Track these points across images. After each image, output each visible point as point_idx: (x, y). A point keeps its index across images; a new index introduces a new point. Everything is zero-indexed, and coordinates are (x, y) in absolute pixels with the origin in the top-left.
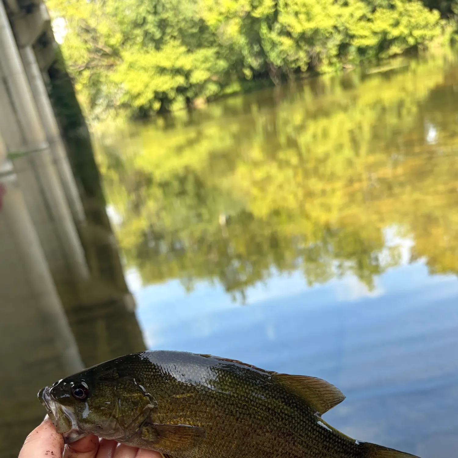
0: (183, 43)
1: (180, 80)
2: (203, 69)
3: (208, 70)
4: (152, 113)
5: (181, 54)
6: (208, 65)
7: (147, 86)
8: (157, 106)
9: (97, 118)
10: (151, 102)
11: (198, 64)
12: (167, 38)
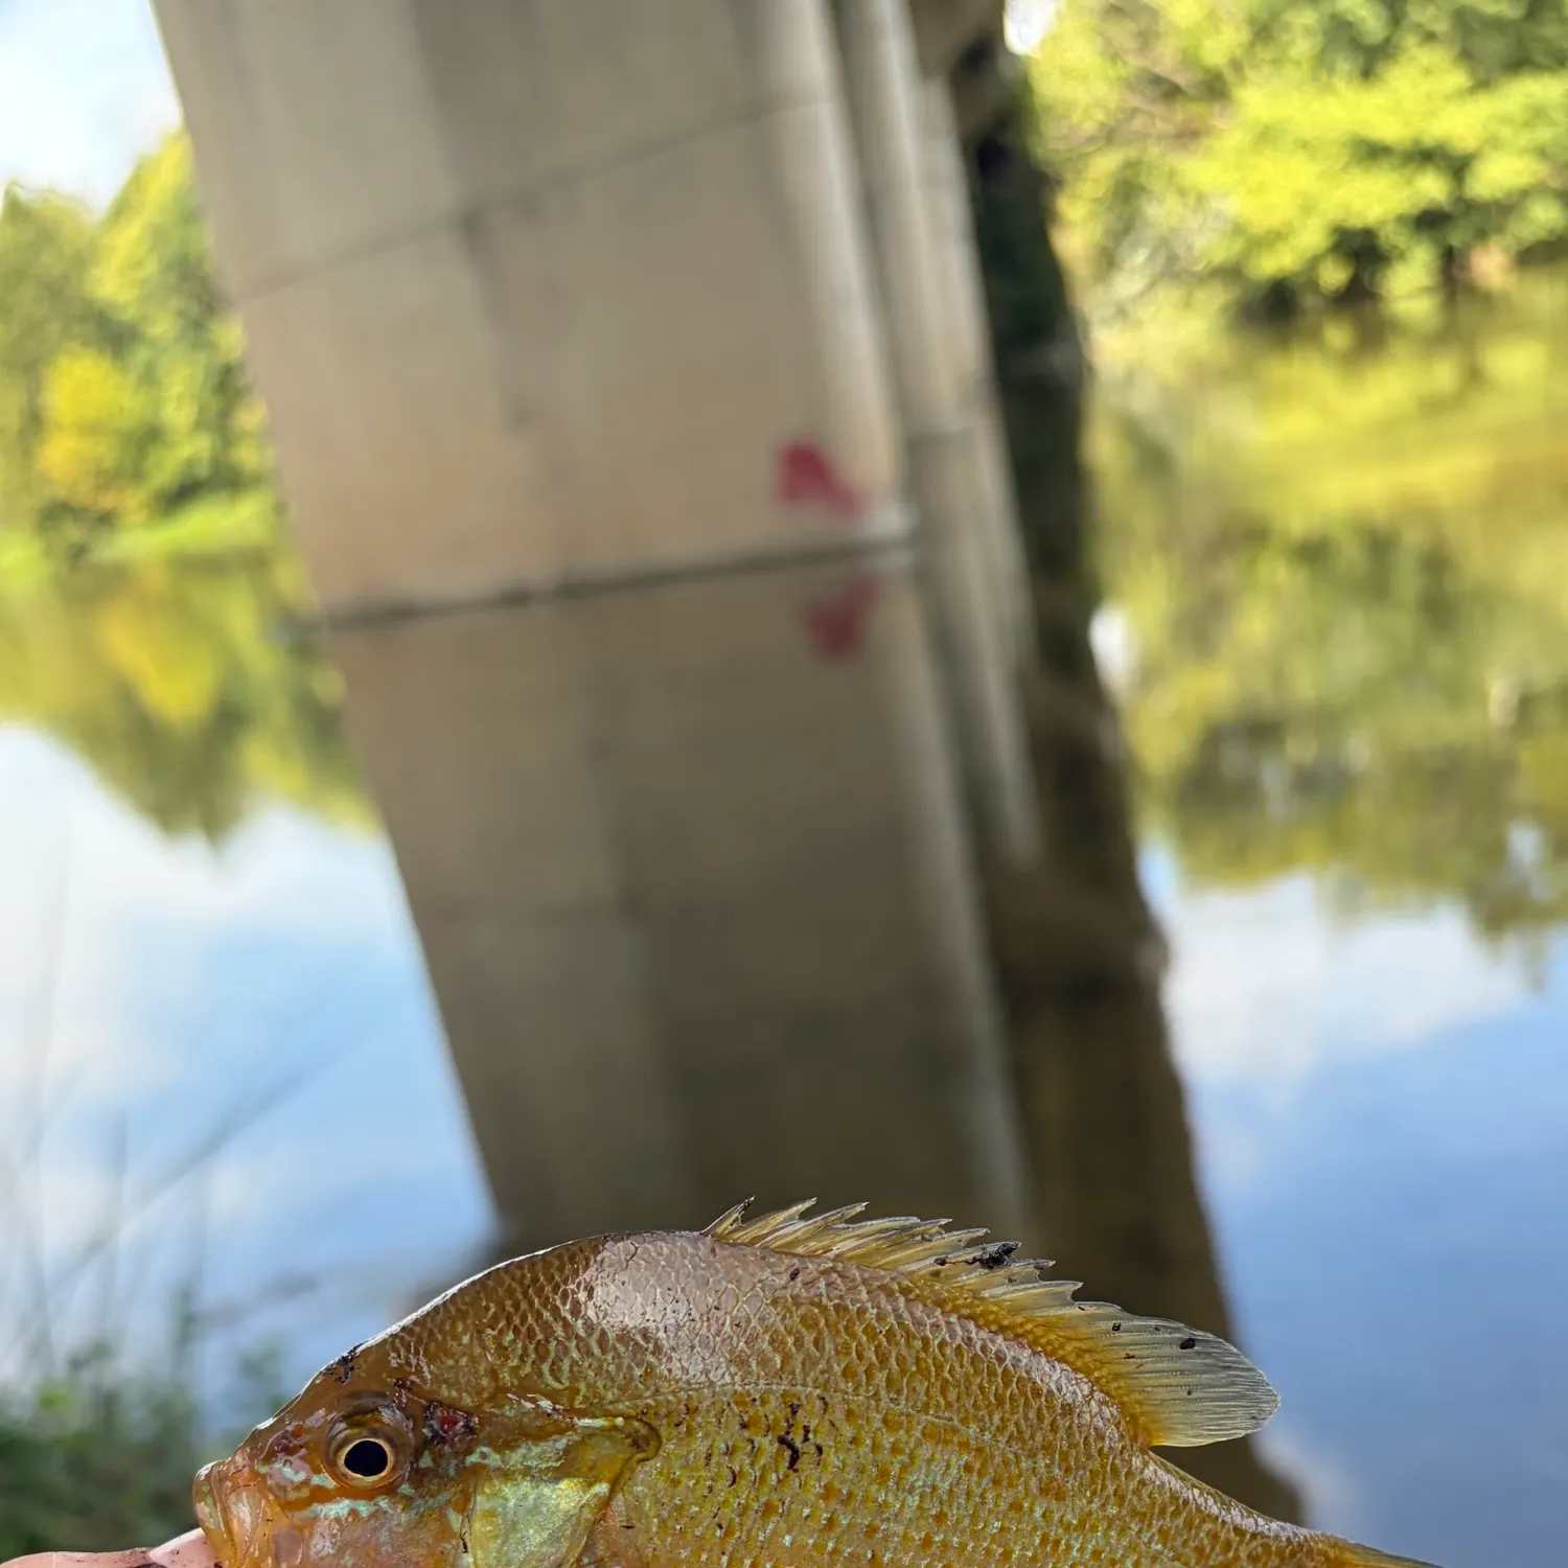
0: (1466, 56)
1: (1432, 188)
2: (1523, 152)
3: (1542, 153)
4: (1309, 301)
5: (1448, 98)
6: (1544, 134)
7: (1308, 208)
8: (1334, 276)
9: (1122, 312)
10: (1314, 263)
11: (1506, 132)
12: (1410, 41)
